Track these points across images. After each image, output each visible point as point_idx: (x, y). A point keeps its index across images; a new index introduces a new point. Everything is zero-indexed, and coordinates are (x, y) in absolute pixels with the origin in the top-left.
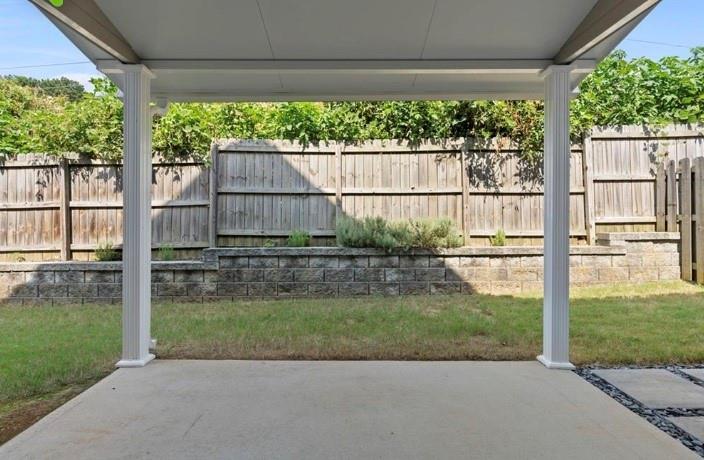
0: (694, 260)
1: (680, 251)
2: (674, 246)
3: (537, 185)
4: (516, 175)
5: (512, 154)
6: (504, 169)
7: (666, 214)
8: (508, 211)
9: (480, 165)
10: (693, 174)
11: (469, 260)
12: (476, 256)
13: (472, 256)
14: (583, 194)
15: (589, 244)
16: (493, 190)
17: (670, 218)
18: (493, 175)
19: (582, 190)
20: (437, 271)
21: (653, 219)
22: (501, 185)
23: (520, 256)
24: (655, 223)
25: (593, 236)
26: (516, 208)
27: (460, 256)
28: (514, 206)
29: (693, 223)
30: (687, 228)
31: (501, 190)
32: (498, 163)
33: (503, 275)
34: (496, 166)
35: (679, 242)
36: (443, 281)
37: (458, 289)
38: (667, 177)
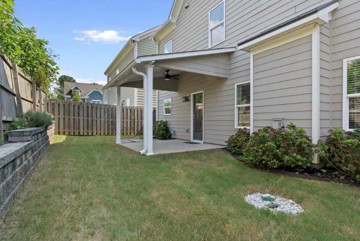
0: (59, 129)
29: (59, 118)
38: (48, 104)
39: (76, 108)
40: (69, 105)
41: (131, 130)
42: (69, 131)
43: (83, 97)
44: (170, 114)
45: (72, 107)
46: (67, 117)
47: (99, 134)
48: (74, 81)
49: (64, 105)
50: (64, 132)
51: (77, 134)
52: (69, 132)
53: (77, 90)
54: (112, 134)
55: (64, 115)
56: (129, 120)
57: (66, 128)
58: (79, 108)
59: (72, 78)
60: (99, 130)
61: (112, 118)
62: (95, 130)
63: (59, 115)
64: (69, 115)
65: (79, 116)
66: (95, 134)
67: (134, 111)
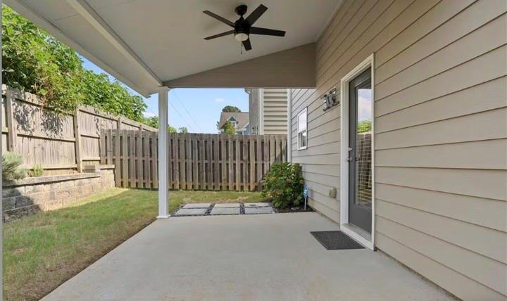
0: (122, 177)
1: (114, 173)
2: (112, 171)
3: (53, 134)
4: (42, 124)
5: (39, 108)
6: (34, 118)
7: (106, 155)
8: (38, 150)
9: (19, 111)
10: (121, 137)
11: (31, 187)
12: (36, 184)
13: (32, 185)
14: (75, 142)
15: (80, 172)
16: (28, 133)
17: (108, 158)
18: (28, 121)
19: (74, 140)
20: (9, 200)
21: (99, 158)
22: (33, 130)
23: (60, 181)
24: (100, 161)
25: (82, 168)
26: (42, 148)
27: (25, 185)
28: (41, 147)
29: (121, 160)
30: (118, 162)
31: (34, 134)
32: (31, 112)
33: (52, 196)
34: (30, 115)
35: (114, 169)
36: (14, 209)
37: (26, 212)
38: (106, 137)
39: (147, 142)
40: (136, 138)
41: (242, 181)
42: (136, 181)
43: (239, 130)
44: (305, 147)
45: (140, 140)
46: (133, 158)
47: (184, 188)
48: (240, 111)
49: (129, 138)
50: (129, 183)
51: (150, 187)
52: (137, 183)
53: (232, 122)
54: (207, 187)
55: (129, 155)
56: (238, 162)
57: (132, 177)
58: (151, 142)
59: (237, 109)
60: (184, 180)
61: (206, 159)
62: (178, 179)
63: (121, 155)
64: (136, 156)
65: (151, 156)
66: (177, 187)
67: (249, 143)
